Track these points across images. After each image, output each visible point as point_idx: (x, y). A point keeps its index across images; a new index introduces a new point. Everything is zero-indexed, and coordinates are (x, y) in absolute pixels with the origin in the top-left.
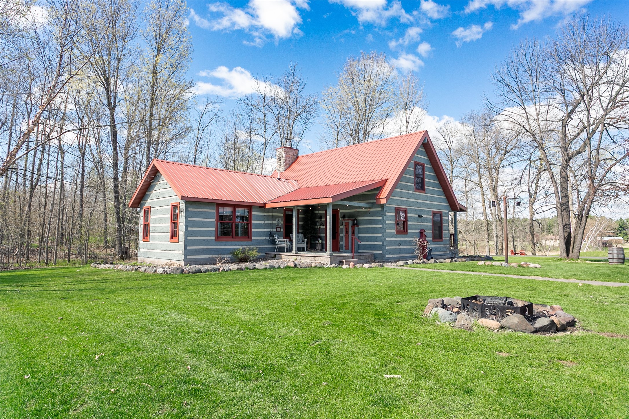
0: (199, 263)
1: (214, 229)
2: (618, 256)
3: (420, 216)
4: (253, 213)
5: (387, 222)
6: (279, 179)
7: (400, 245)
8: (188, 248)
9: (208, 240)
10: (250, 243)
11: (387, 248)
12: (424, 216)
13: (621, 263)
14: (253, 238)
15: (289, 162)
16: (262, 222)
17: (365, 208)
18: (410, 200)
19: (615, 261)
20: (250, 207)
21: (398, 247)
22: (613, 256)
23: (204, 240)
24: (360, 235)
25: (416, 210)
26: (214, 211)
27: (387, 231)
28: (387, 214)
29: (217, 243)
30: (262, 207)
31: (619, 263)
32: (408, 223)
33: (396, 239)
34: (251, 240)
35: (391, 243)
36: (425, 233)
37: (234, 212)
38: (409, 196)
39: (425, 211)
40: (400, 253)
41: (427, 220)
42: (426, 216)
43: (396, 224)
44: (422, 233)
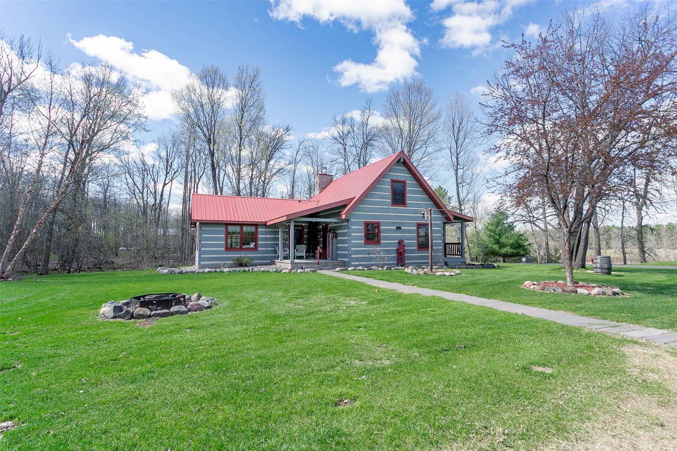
0: (211, 267)
1: (224, 242)
2: (601, 266)
3: (399, 228)
4: (259, 230)
5: (352, 234)
6: (299, 201)
7: (369, 254)
8: (202, 256)
9: (218, 250)
10: (256, 252)
11: (352, 256)
12: (402, 228)
13: (604, 273)
14: (259, 249)
15: (323, 186)
16: (268, 236)
17: (335, 223)
18: (385, 214)
19: (598, 270)
20: (256, 225)
21: (367, 256)
22: (596, 266)
23: (215, 250)
24: (338, 245)
25: (393, 223)
26: (224, 229)
27: (352, 242)
28: (352, 227)
29: (227, 252)
30: (264, 225)
31: (602, 273)
32: (381, 234)
33: (365, 249)
34: (257, 250)
35: (357, 252)
36: (404, 243)
37: (242, 229)
38: (383, 210)
39: (406, 223)
40: (370, 261)
41: (409, 231)
42: (407, 228)
43: (365, 236)
44: (400, 243)
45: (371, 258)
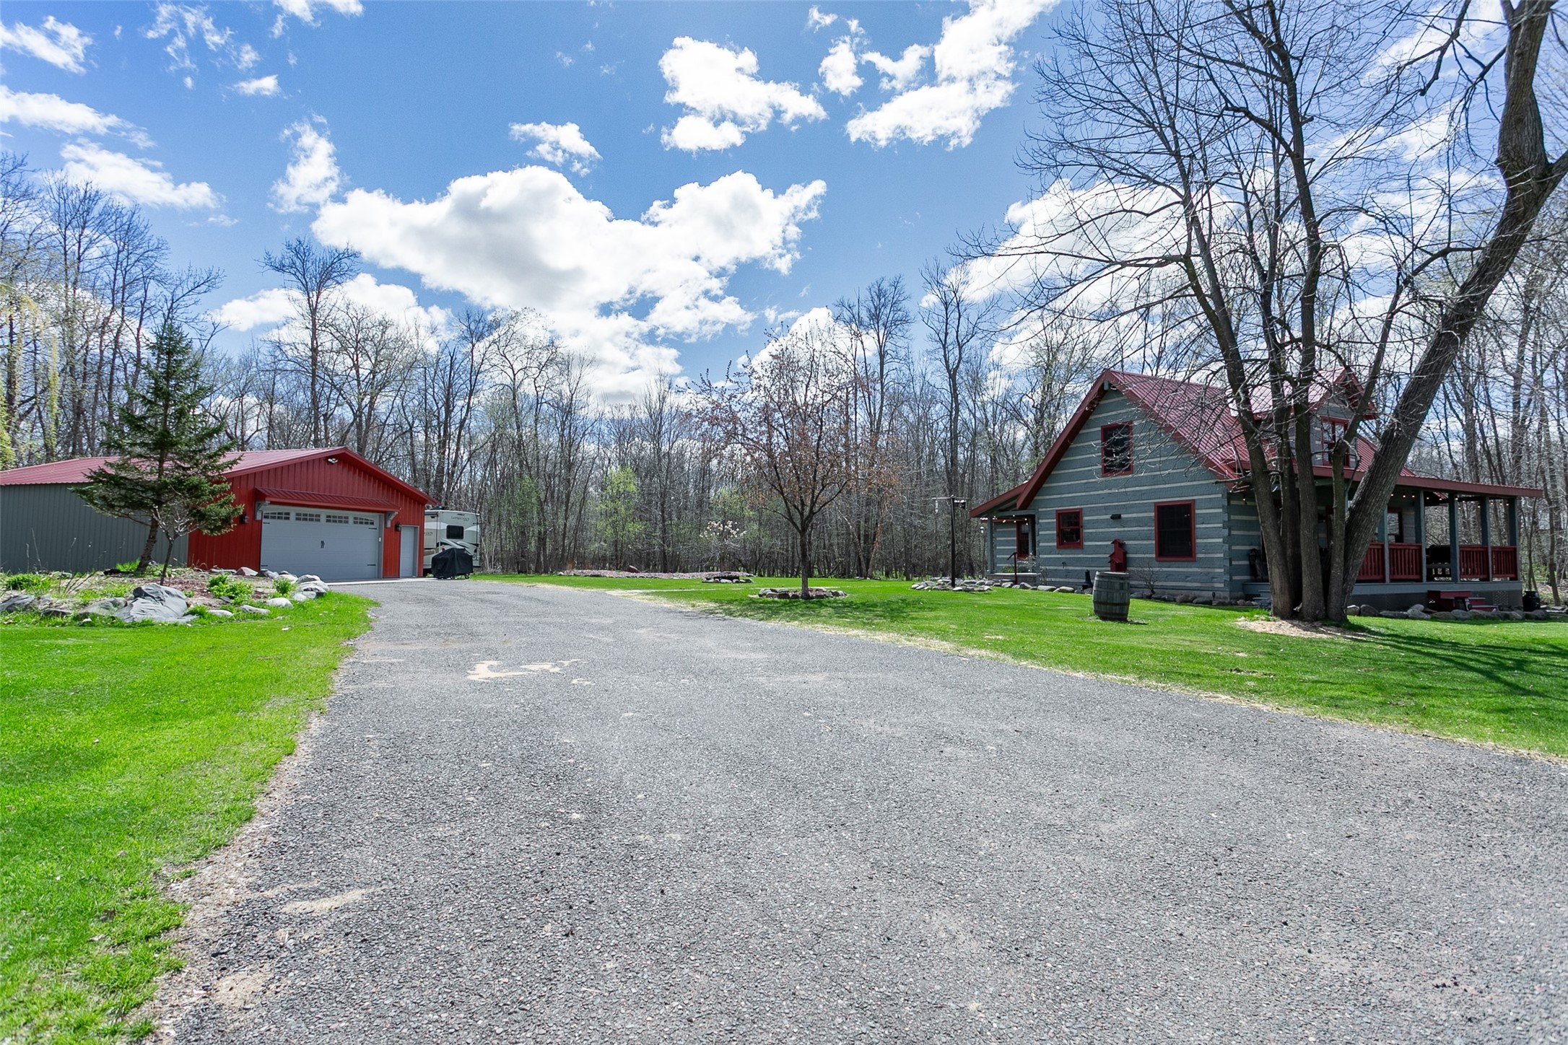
5: (1040, 533)
7: (1066, 564)
11: (1041, 567)
12: (1123, 516)
18: (1092, 493)
21: (1062, 568)
25: (1106, 508)
27: (1041, 544)
28: (1040, 521)
32: (1084, 531)
33: (1057, 556)
35: (1048, 562)
36: (1125, 546)
38: (1088, 487)
39: (1132, 506)
40: (1066, 577)
41: (1138, 522)
42: (1135, 515)
43: (1058, 535)
44: (1119, 545)
45: (1068, 571)
